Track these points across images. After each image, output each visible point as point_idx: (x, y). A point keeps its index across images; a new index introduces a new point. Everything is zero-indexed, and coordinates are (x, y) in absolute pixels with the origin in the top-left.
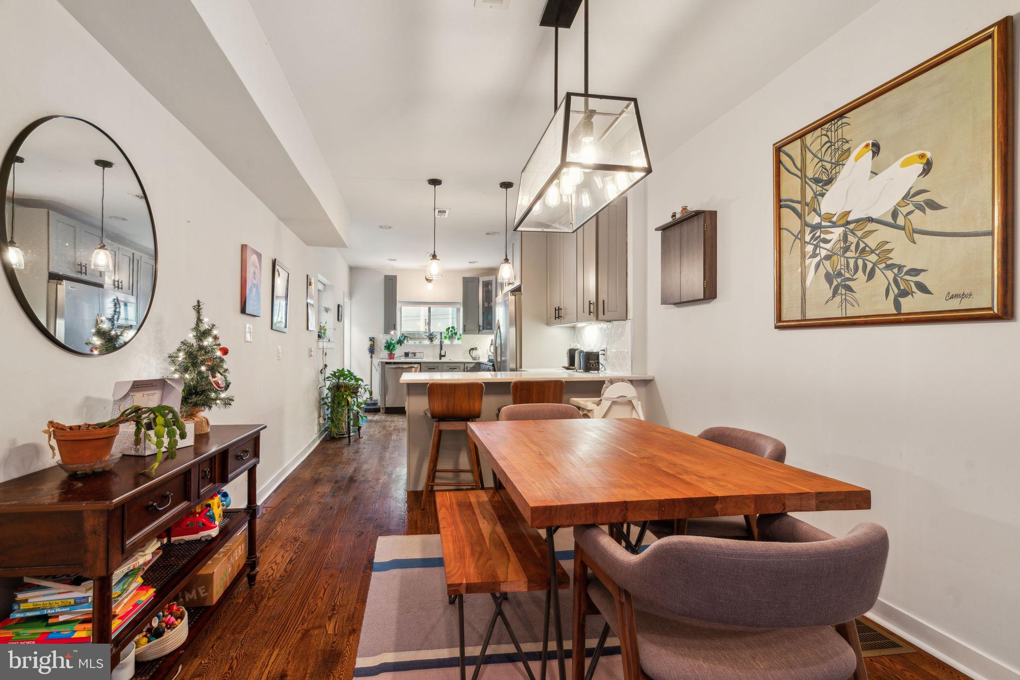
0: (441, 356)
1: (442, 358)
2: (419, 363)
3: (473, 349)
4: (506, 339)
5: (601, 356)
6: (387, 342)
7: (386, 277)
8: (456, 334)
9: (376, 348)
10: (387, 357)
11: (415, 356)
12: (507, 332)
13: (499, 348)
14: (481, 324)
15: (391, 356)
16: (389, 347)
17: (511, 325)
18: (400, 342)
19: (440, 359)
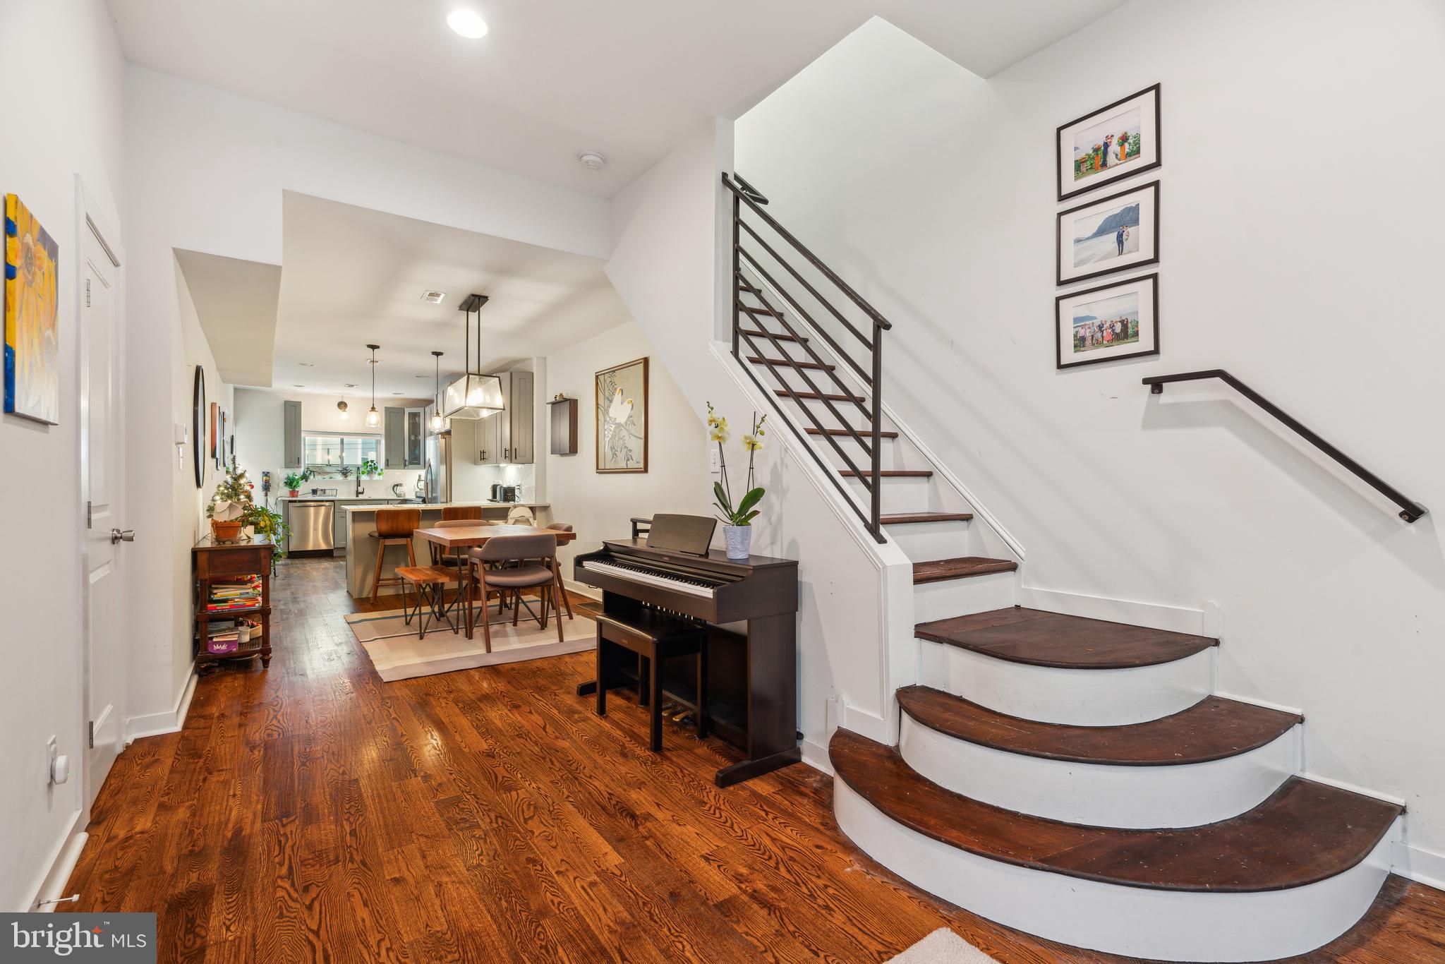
0: (358, 493)
1: (360, 495)
2: (333, 501)
3: (397, 485)
4: (437, 474)
5: (516, 491)
6: (288, 478)
7: (286, 403)
8: (376, 468)
9: (273, 485)
10: (289, 495)
11: (324, 493)
12: (438, 468)
13: (431, 484)
14: (407, 457)
15: (293, 493)
16: (290, 483)
17: (441, 463)
18: (305, 477)
19: (357, 496)
